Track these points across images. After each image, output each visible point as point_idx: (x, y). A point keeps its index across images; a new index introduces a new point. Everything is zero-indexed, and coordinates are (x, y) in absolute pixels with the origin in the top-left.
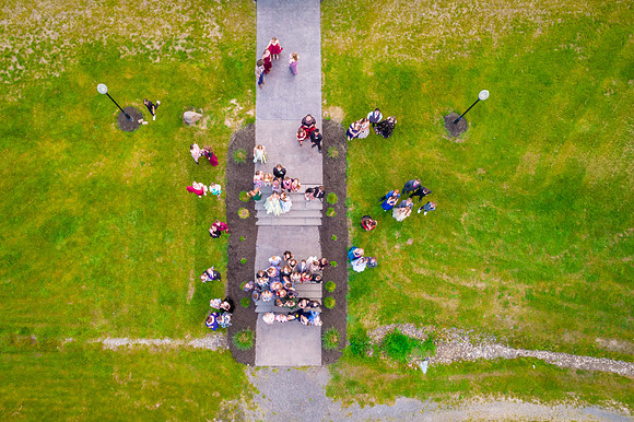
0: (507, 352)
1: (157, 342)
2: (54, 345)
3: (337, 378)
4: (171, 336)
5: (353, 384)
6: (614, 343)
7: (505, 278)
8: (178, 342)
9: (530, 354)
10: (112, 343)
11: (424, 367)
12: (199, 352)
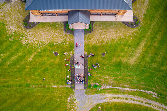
0: (112, 87)
1: (60, 86)
2: (45, 87)
3: (86, 91)
4: (62, 85)
5: (89, 92)
6: (127, 86)
7: (111, 77)
8: (63, 86)
9: (115, 87)
10: (54, 86)
11: (99, 89)
12: (67, 87)
